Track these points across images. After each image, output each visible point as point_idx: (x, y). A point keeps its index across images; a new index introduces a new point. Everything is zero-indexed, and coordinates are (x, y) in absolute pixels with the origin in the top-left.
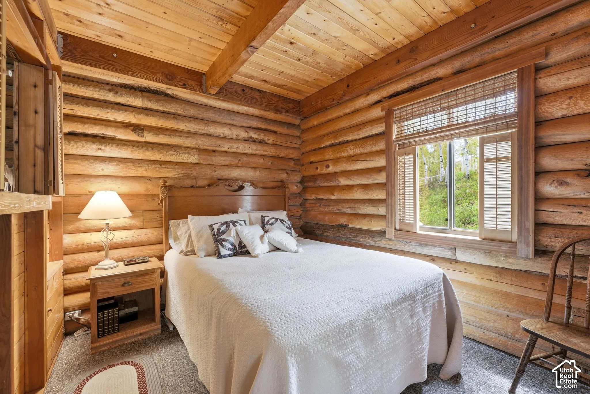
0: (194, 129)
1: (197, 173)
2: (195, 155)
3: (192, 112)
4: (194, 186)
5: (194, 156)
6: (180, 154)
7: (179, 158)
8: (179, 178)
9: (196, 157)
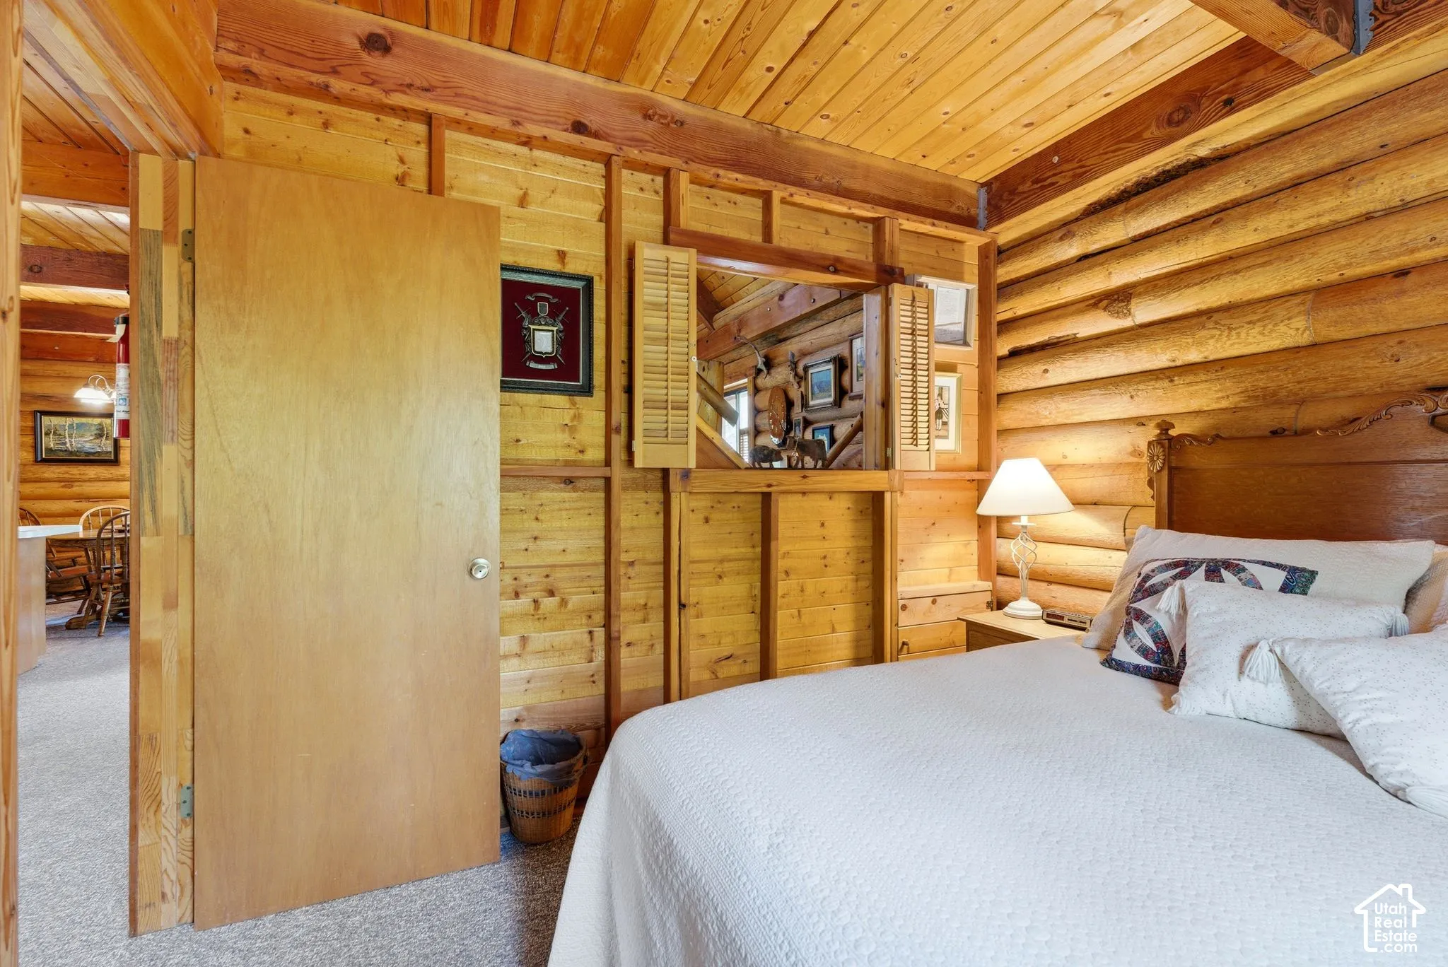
0: (1291, 226)
1: (1299, 382)
2: (1289, 319)
3: (1283, 169)
4: (1284, 430)
5: (1287, 322)
6: (1230, 329)
7: (1232, 345)
8: (1235, 410)
9: (1299, 322)
